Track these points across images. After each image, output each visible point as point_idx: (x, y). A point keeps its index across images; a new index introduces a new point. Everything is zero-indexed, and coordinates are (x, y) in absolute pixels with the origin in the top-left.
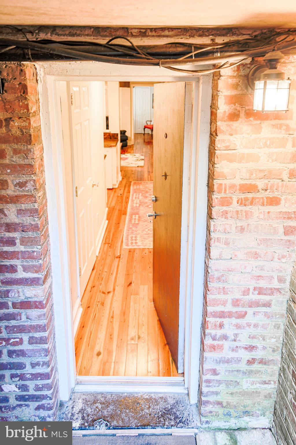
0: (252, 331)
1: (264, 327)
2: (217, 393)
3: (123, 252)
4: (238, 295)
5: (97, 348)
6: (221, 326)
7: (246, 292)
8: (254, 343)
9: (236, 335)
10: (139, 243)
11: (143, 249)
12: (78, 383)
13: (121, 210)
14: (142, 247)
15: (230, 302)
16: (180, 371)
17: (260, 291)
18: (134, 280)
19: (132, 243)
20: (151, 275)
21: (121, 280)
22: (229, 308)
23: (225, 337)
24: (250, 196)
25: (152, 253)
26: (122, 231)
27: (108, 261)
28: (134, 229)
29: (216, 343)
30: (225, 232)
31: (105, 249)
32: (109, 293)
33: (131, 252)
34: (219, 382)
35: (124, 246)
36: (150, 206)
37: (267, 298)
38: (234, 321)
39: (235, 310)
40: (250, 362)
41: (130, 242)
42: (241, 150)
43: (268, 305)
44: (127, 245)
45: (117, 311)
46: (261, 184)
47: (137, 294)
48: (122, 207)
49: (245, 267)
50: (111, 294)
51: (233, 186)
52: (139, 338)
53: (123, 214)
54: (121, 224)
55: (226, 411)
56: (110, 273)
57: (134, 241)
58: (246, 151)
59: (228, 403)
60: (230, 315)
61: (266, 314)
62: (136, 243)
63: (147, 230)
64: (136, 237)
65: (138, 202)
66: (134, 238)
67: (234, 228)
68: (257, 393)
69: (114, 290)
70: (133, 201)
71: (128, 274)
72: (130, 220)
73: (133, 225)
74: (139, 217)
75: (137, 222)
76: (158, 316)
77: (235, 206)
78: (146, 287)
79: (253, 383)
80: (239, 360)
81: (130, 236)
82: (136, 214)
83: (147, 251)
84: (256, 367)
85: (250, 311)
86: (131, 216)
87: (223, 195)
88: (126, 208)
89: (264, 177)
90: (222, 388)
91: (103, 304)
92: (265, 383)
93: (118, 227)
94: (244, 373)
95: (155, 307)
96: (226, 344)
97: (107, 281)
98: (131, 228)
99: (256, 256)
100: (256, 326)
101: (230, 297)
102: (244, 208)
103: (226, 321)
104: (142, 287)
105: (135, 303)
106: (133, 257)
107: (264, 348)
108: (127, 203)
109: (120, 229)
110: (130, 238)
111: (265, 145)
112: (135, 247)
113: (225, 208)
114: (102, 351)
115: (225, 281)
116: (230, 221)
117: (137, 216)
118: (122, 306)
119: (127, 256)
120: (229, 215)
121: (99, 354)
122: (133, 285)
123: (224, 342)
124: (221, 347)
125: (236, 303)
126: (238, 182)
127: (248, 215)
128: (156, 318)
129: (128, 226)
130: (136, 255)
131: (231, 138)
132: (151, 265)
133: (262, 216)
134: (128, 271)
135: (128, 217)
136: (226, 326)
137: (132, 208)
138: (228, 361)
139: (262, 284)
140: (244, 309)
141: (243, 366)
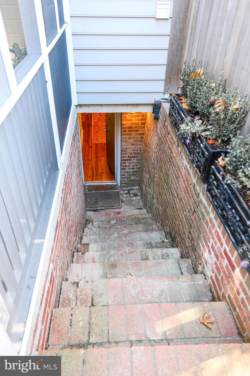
0: (133, 164)
1: (136, 163)
2: (125, 181)
3: (93, 145)
4: (129, 155)
5: (89, 176)
6: (125, 163)
7: (131, 154)
8: (134, 167)
9: (129, 165)
10: (100, 141)
11: (102, 144)
12: (85, 183)
13: (89, 124)
14: (101, 142)
15: (127, 157)
16: (115, 179)
17: (135, 153)
18: (99, 155)
19: (96, 141)
20: (106, 154)
21: (94, 155)
22: (127, 158)
23: (126, 166)
24: (131, 129)
25: (106, 145)
26: (91, 135)
27: (87, 149)
28: (97, 134)
29: (124, 167)
30: (125, 139)
31: (85, 144)
32: (90, 160)
33: (97, 145)
34: (125, 178)
35: (93, 142)
36: (103, 121)
37: (137, 155)
38: (129, 162)
39: (129, 159)
40: (133, 172)
41: (95, 140)
42: (128, 118)
43: (137, 157)
44: (94, 142)
45: (94, 166)
46: (134, 126)
47: (101, 160)
48: (89, 122)
49: (131, 148)
50: (91, 160)
51: (127, 127)
52: (102, 172)
53: (90, 126)
54: (90, 132)
55: (127, 185)
56: (89, 153)
57: (97, 140)
58: (130, 118)
59: (128, 183)
60: (127, 160)
61: (137, 160)
62: (98, 141)
63: (103, 134)
64: (98, 138)
65: (97, 119)
66: (97, 139)
67: (127, 138)
68: (135, 180)
69: (92, 159)
70: (94, 118)
71: (96, 154)
72: (94, 130)
73: (96, 132)
74: (98, 128)
75: (97, 131)
76: (109, 166)
77: (127, 132)
78: (104, 158)
79: (134, 178)
80: (130, 172)
81: (95, 138)
82: (97, 126)
83: (103, 144)
84: (134, 173)
85: (133, 159)
86: (95, 126)
87: (124, 129)
88: (91, 122)
89: (134, 125)
90: (126, 179)
91: (88, 164)
92: (137, 177)
93: (89, 133)
94: (132, 175)
95: (107, 164)
96: (127, 168)
97: (88, 156)
98: (95, 134)
99: (133, 145)
100: (134, 163)
101: (127, 155)
102: (130, 133)
103: (126, 162)
104: (102, 158)
105: (100, 163)
106: (97, 147)
107: (137, 168)
108: (91, 119)
109: (90, 134)
110: (95, 139)
111: (134, 117)
112: (98, 143)
113: (125, 133)
114: (91, 176)
115: (126, 151)
116: (126, 136)
117: (97, 127)
118: (96, 164)
119: (95, 146)
120: (126, 134)
121: (90, 177)
122: (99, 157)
123: (126, 167)
124: (125, 169)
125: (129, 157)
126: (128, 126)
127: (131, 134)
128: (108, 167)
129: (94, 133)
130: (99, 146)
131: (126, 115)
132: (106, 150)
133: (134, 134)
134: (96, 152)
135: (93, 128)
136: (127, 163)
137: (94, 123)
138: (127, 172)
139: (135, 152)
140: (131, 158)
141: (131, 173)
